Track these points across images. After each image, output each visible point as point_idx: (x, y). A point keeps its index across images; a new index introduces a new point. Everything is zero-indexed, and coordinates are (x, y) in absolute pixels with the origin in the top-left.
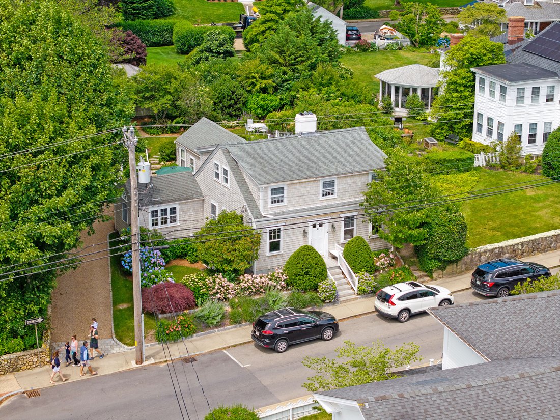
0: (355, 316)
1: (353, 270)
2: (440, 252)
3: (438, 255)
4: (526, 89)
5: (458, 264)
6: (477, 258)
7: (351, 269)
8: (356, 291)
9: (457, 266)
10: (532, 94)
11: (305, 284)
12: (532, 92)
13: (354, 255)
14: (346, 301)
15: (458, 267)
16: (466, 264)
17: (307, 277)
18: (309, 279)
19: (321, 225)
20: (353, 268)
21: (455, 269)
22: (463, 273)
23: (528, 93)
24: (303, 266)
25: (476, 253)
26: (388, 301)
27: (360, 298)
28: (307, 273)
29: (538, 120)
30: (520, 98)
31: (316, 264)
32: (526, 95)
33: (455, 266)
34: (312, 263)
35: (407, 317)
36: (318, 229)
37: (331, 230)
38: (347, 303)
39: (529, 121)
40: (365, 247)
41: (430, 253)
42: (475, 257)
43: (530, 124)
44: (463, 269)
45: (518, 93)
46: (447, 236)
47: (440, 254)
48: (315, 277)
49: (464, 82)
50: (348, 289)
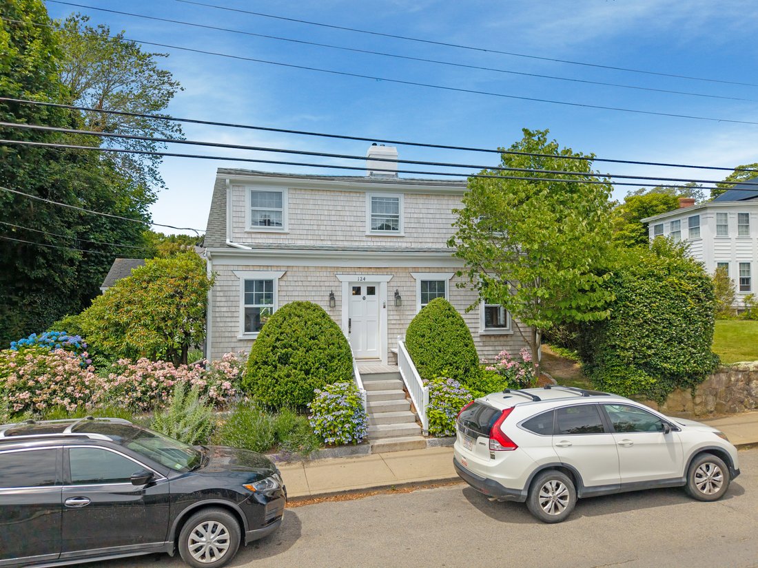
0: (394, 488)
1: (420, 373)
2: (649, 347)
3: (645, 356)
4: (729, 216)
5: (697, 393)
6: (740, 383)
7: (417, 368)
8: (425, 426)
9: (694, 397)
10: (739, 223)
11: (278, 388)
12: (739, 220)
13: (423, 336)
14: (392, 448)
15: (698, 400)
16: (716, 395)
17: (283, 370)
18: (288, 376)
19: (371, 291)
20: (421, 365)
21: (689, 405)
22: (711, 416)
23: (733, 221)
24: (278, 339)
25: (737, 371)
26: (488, 432)
27: (433, 445)
28: (284, 360)
29: (751, 259)
30: (722, 228)
31: (313, 338)
32: (729, 223)
33: (689, 396)
34: (301, 333)
35: (566, 502)
36: (364, 298)
37: (393, 303)
38: (391, 455)
39: (737, 259)
40: (451, 318)
41: (623, 349)
42: (737, 380)
43: (740, 264)
44: (711, 407)
45: (717, 220)
46: (667, 303)
47: (650, 352)
48: (307, 372)
49: (634, 234)
50: (407, 420)
